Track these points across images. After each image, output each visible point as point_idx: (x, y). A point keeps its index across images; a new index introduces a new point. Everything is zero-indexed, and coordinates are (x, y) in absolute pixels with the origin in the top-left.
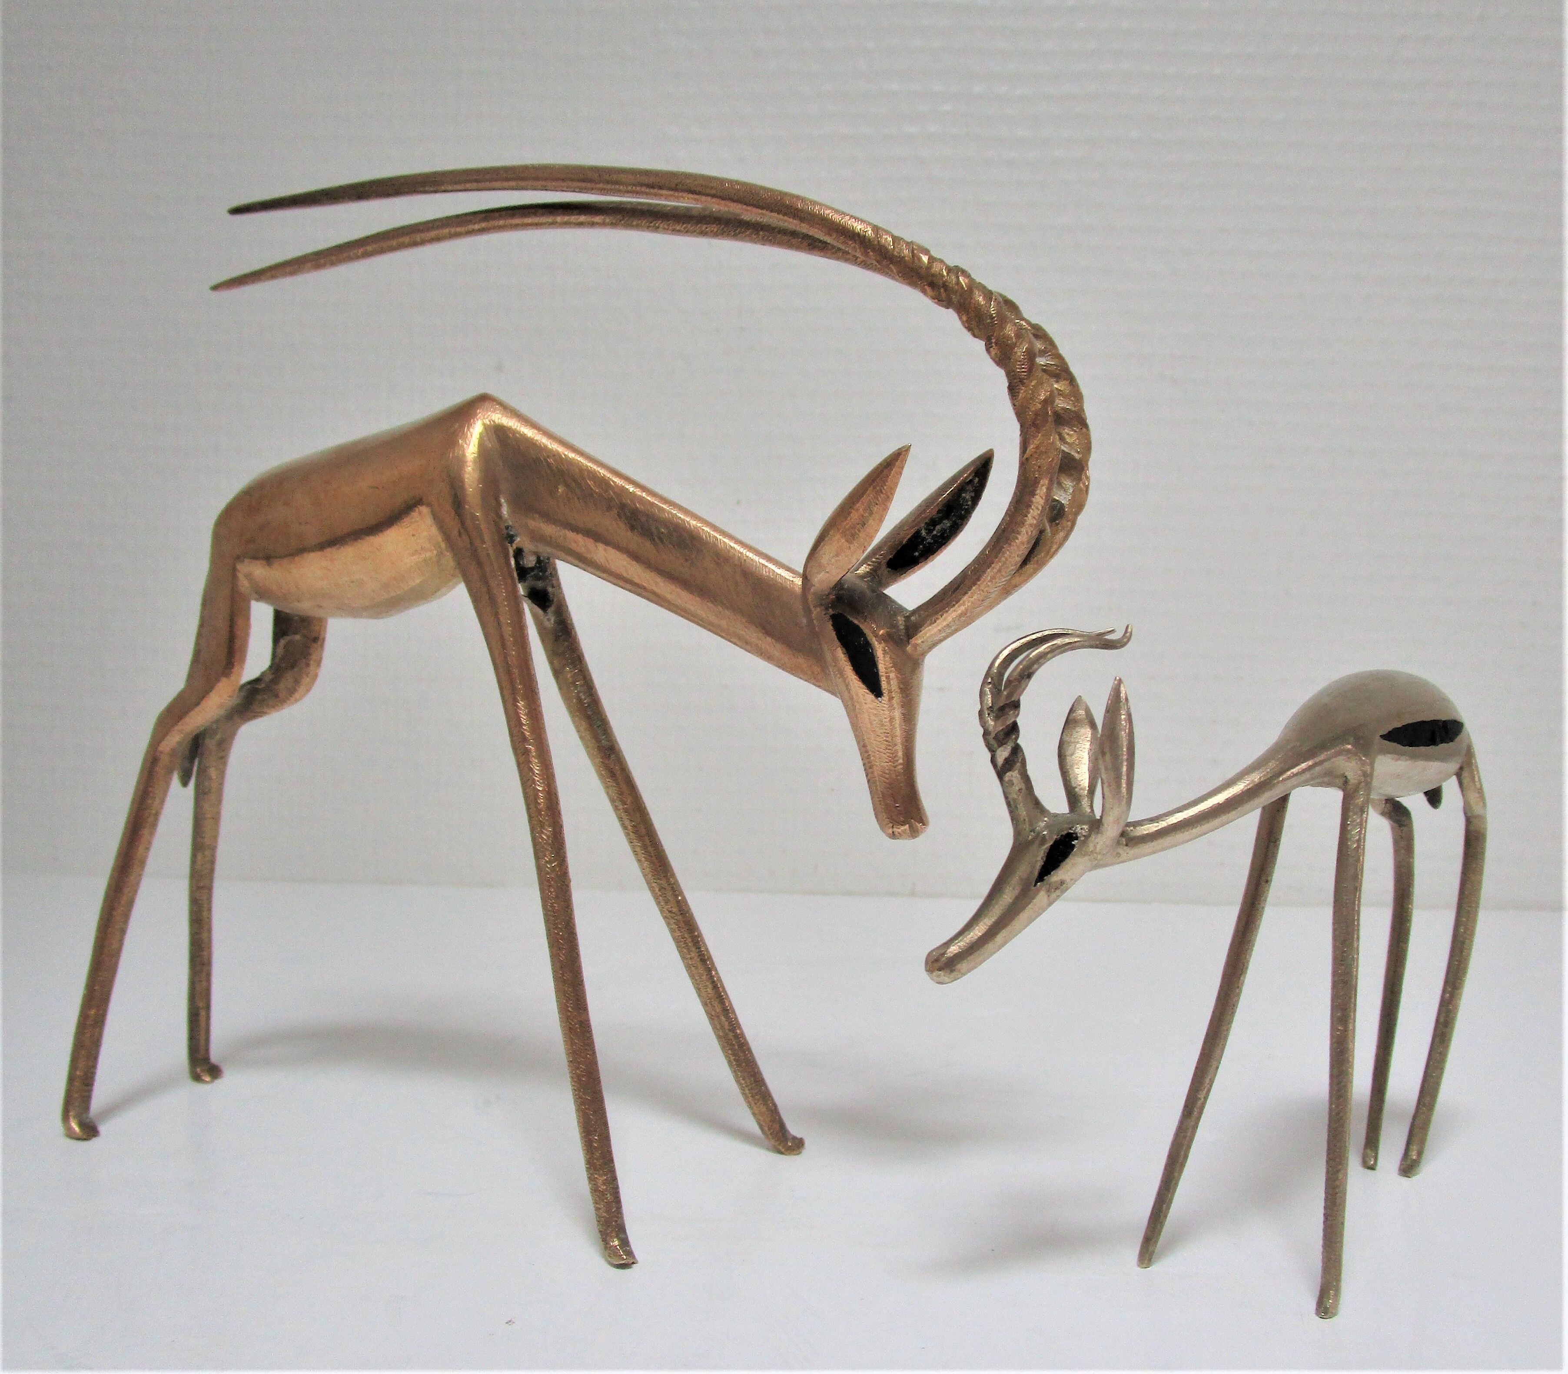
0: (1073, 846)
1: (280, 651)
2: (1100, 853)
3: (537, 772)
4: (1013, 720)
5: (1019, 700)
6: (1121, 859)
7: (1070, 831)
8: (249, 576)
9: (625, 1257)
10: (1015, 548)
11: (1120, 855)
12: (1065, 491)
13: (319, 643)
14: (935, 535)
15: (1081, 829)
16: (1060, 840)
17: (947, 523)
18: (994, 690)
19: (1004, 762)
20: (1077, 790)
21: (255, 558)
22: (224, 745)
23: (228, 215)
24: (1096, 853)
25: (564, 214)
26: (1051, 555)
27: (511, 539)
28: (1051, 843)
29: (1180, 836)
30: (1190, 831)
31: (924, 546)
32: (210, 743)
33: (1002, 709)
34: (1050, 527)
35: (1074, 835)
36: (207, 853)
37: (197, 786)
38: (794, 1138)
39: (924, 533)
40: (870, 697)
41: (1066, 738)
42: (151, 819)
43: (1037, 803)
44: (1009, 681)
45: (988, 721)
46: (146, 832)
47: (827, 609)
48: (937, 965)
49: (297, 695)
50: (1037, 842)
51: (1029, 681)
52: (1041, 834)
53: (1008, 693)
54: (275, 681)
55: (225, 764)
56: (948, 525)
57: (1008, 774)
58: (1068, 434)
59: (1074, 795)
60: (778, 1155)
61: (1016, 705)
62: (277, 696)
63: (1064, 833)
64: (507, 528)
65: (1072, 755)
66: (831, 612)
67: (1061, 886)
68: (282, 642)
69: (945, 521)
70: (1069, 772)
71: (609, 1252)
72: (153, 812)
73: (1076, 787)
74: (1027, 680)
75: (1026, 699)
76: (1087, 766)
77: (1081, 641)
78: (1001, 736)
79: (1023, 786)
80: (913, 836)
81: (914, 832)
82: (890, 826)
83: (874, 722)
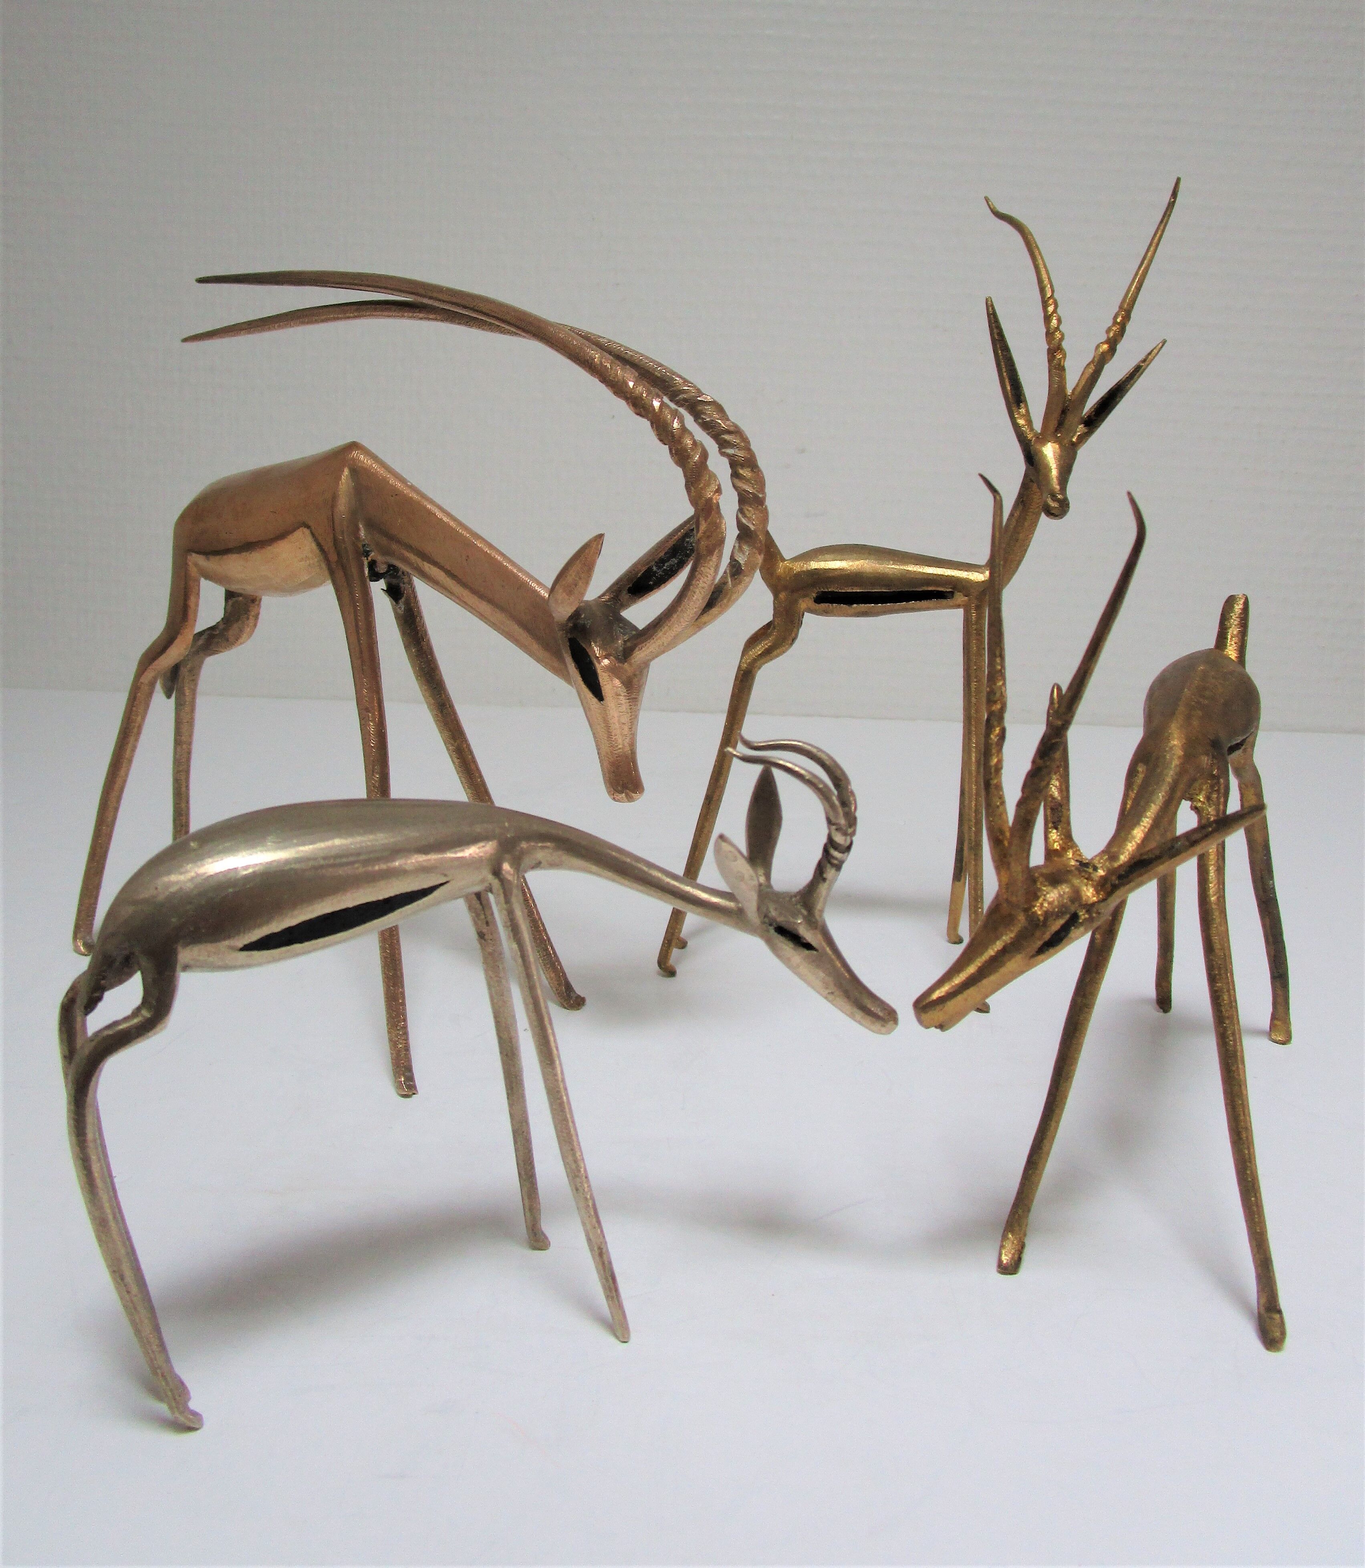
1: (229, 608)
3: (372, 732)
8: (196, 565)
9: (406, 1090)
10: (693, 603)
12: (744, 554)
13: (257, 603)
14: (665, 569)
17: (674, 561)
21: (198, 553)
22: (195, 672)
23: (195, 282)
25: (410, 312)
26: (731, 602)
27: (367, 554)
31: (657, 577)
32: (184, 671)
34: (731, 581)
36: (184, 746)
37: (177, 699)
38: (579, 997)
39: (655, 568)
40: (595, 700)
42: (135, 730)
46: (132, 739)
47: (567, 633)
49: (240, 641)
54: (226, 629)
55: (196, 685)
56: (676, 562)
58: (747, 510)
60: (563, 1009)
62: (227, 640)
64: (364, 546)
66: (569, 636)
68: (230, 602)
69: (674, 559)
71: (399, 1086)
72: (137, 725)
80: (629, 801)
81: (630, 799)
82: (612, 793)
83: (599, 718)
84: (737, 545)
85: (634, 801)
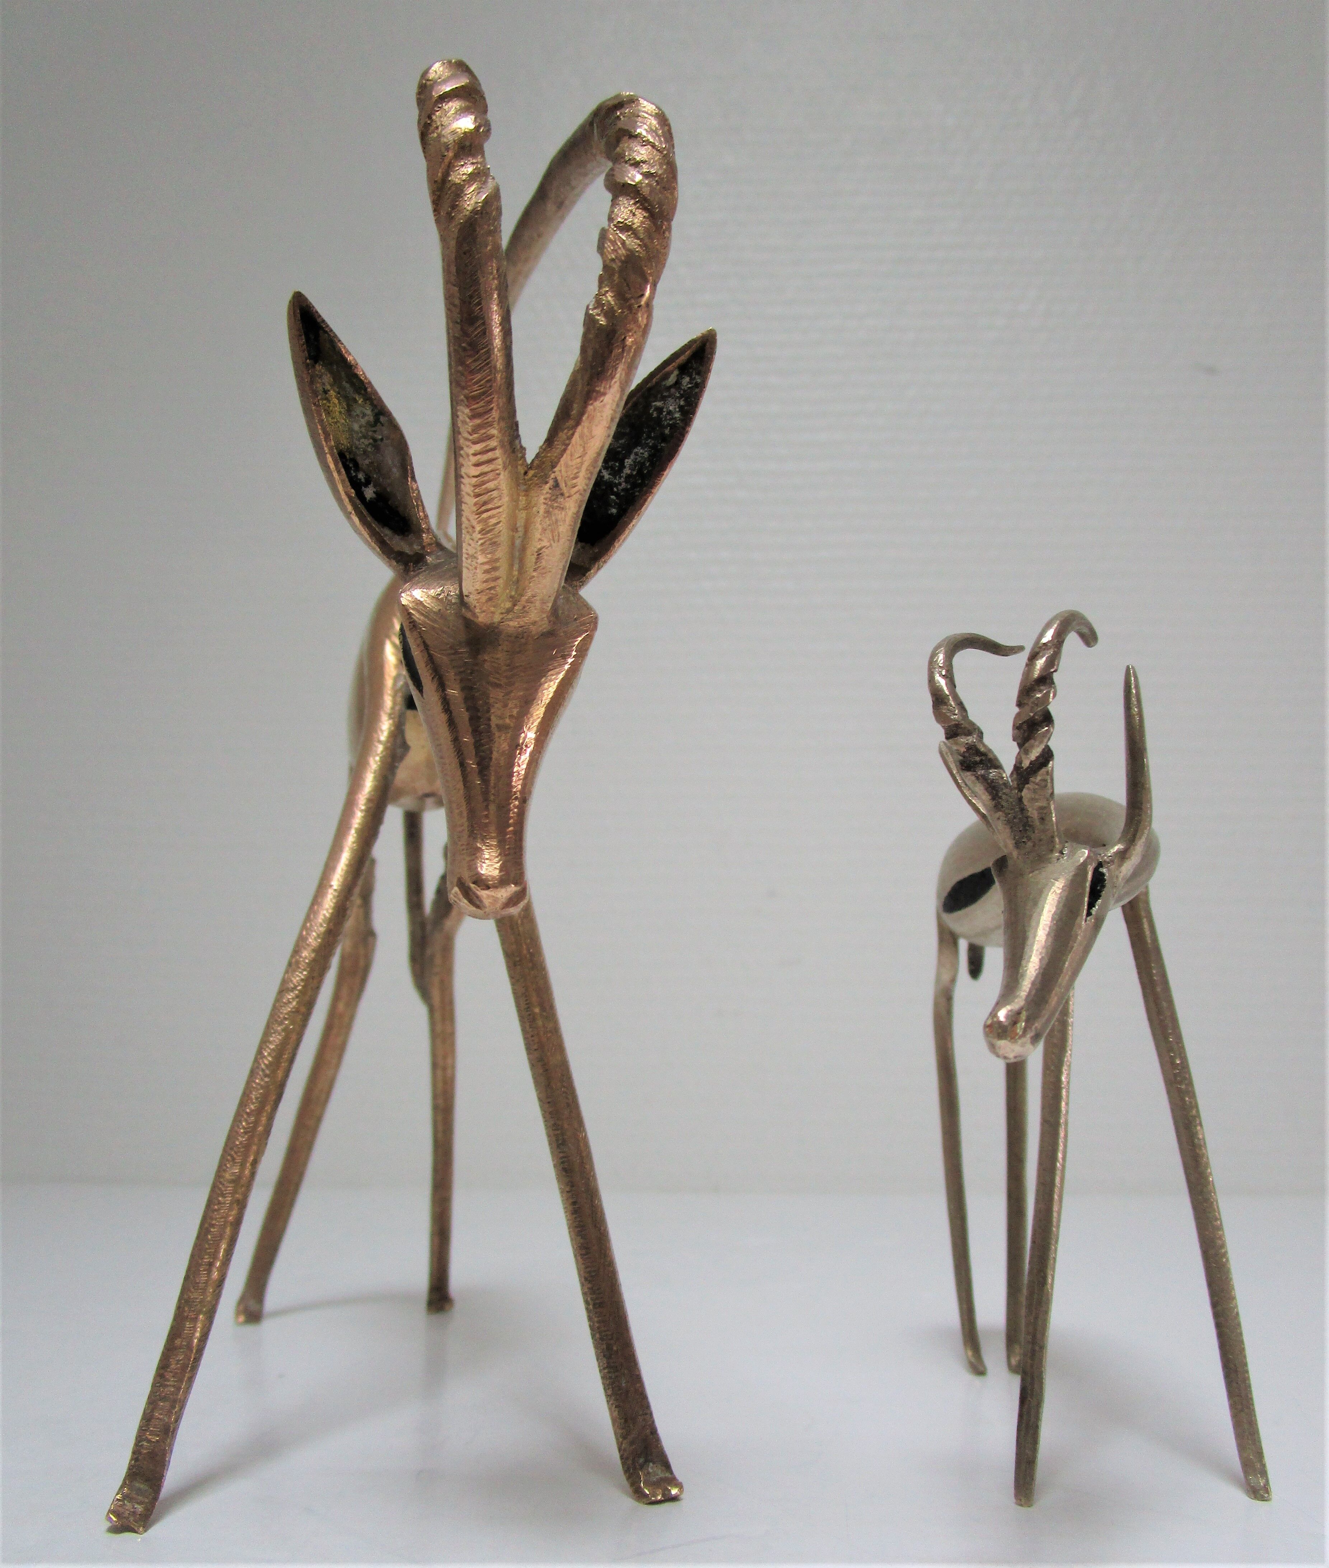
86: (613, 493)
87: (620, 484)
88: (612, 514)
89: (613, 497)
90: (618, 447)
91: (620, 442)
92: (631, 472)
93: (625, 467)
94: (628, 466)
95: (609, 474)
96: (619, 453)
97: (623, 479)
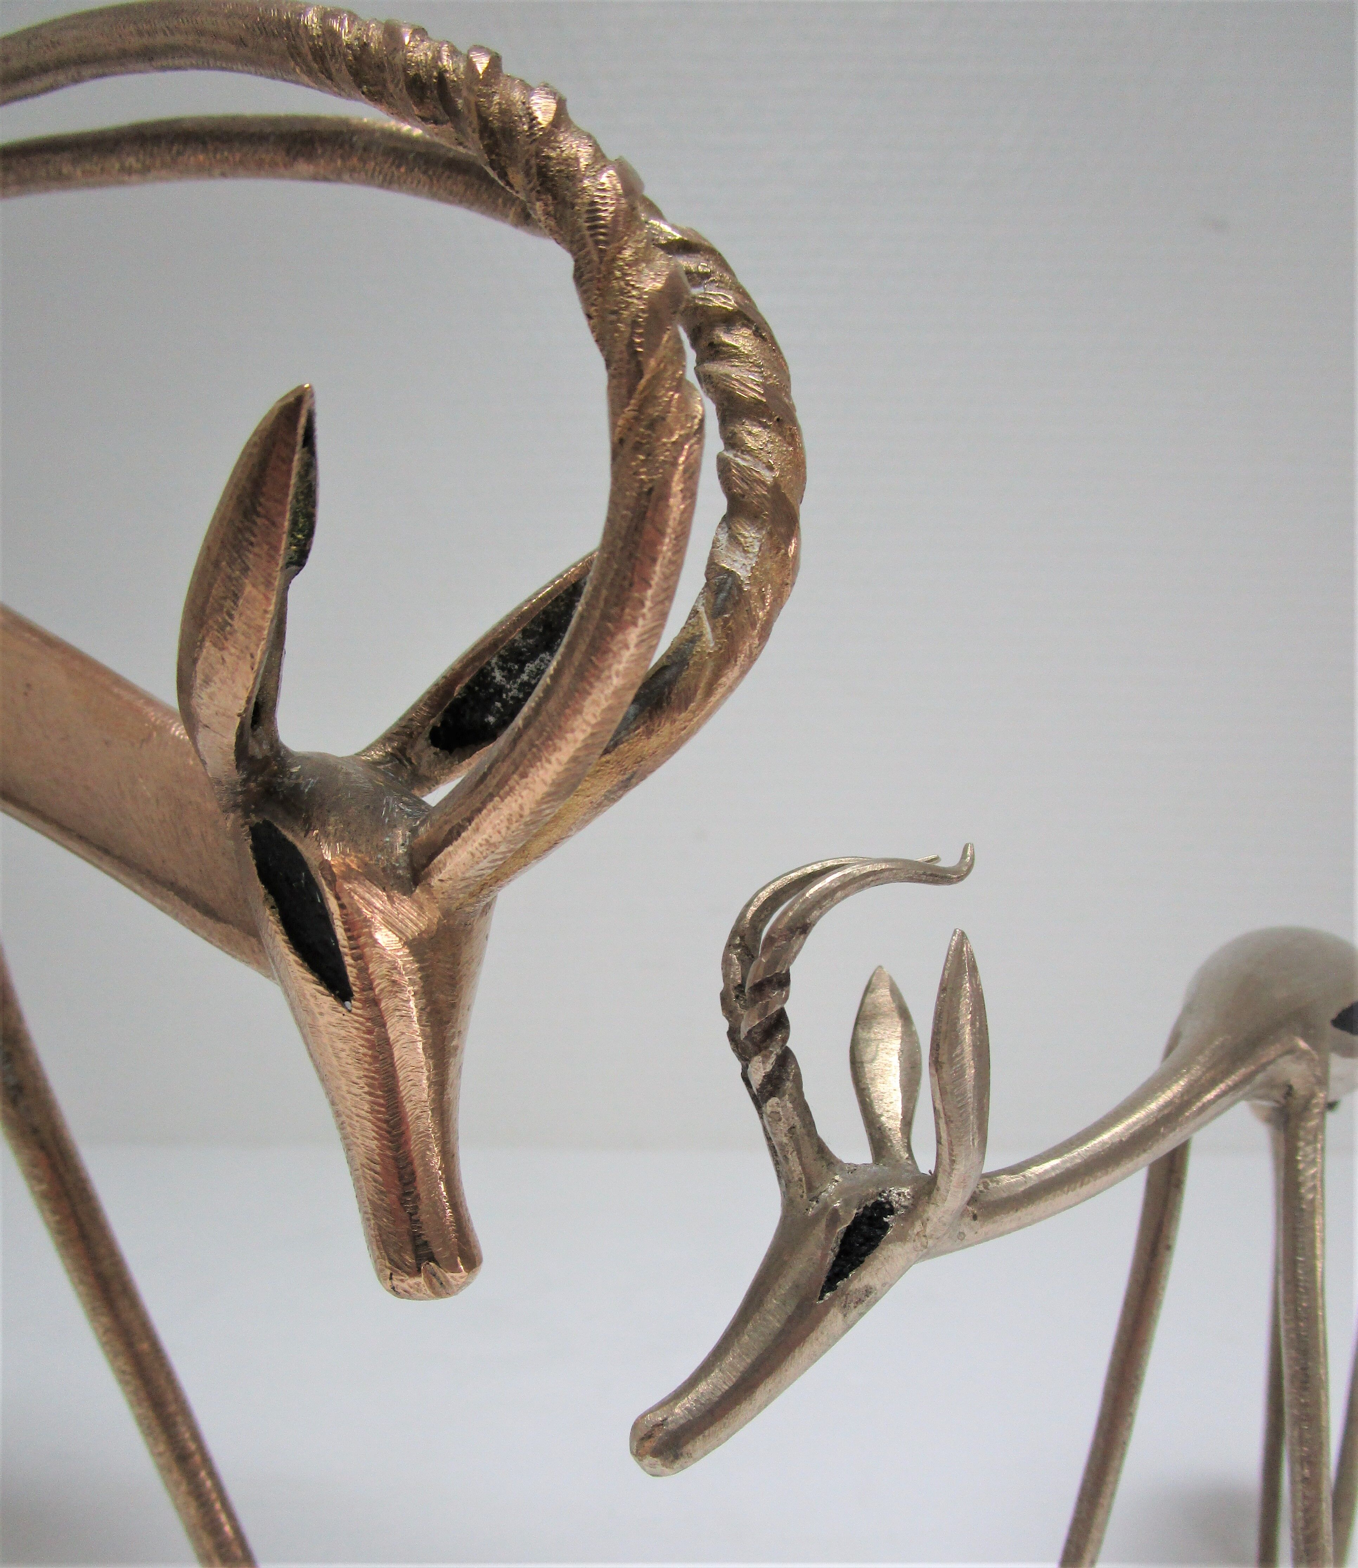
0: (885, 1227)
2: (931, 1236)
4: (778, 1007)
5: (788, 974)
6: (965, 1243)
7: (879, 1199)
11: (965, 1236)
12: (743, 552)
14: (525, 682)
15: (899, 1194)
16: (863, 1215)
17: (547, 659)
18: (746, 957)
19: (763, 1081)
20: (883, 1119)
24: (925, 1236)
28: (849, 1223)
29: (1062, 1198)
30: (1078, 1190)
31: (505, 704)
33: (760, 988)
35: (887, 1206)
40: (328, 1001)
41: (863, 1034)
43: (822, 1150)
44: (770, 939)
45: (736, 1008)
47: (246, 813)
48: (649, 1444)
50: (824, 1223)
51: (805, 939)
52: (831, 1208)
53: (768, 962)
57: (770, 1101)
58: (750, 433)
59: (880, 1129)
61: (783, 982)
63: (869, 1203)
65: (872, 1061)
66: (253, 820)
67: (867, 1296)
70: (869, 1089)
73: (881, 1115)
74: (802, 937)
75: (798, 970)
76: (898, 1078)
77: (893, 869)
78: (758, 1037)
79: (796, 1121)
80: (438, 1295)
81: (440, 1289)
82: (388, 1272)
83: (343, 1055)
84: (723, 538)
85: (454, 1293)
86: (501, 700)
87: (510, 690)
88: (489, 723)
89: (498, 704)
90: (524, 647)
91: (528, 641)
92: (529, 680)
93: (523, 672)
94: (527, 671)
95: (503, 677)
96: (521, 654)
97: (516, 686)
